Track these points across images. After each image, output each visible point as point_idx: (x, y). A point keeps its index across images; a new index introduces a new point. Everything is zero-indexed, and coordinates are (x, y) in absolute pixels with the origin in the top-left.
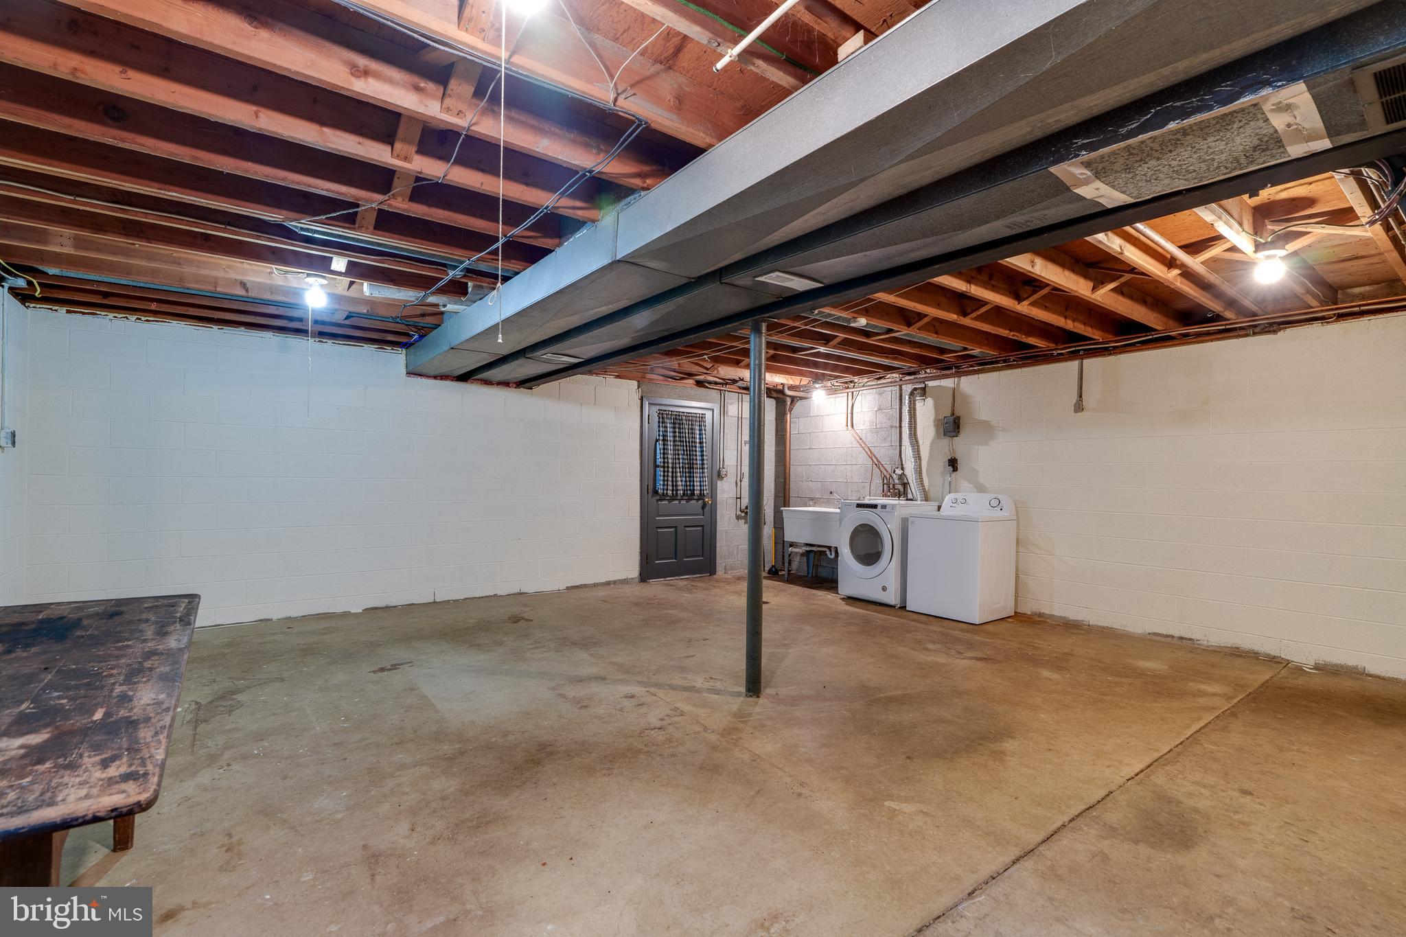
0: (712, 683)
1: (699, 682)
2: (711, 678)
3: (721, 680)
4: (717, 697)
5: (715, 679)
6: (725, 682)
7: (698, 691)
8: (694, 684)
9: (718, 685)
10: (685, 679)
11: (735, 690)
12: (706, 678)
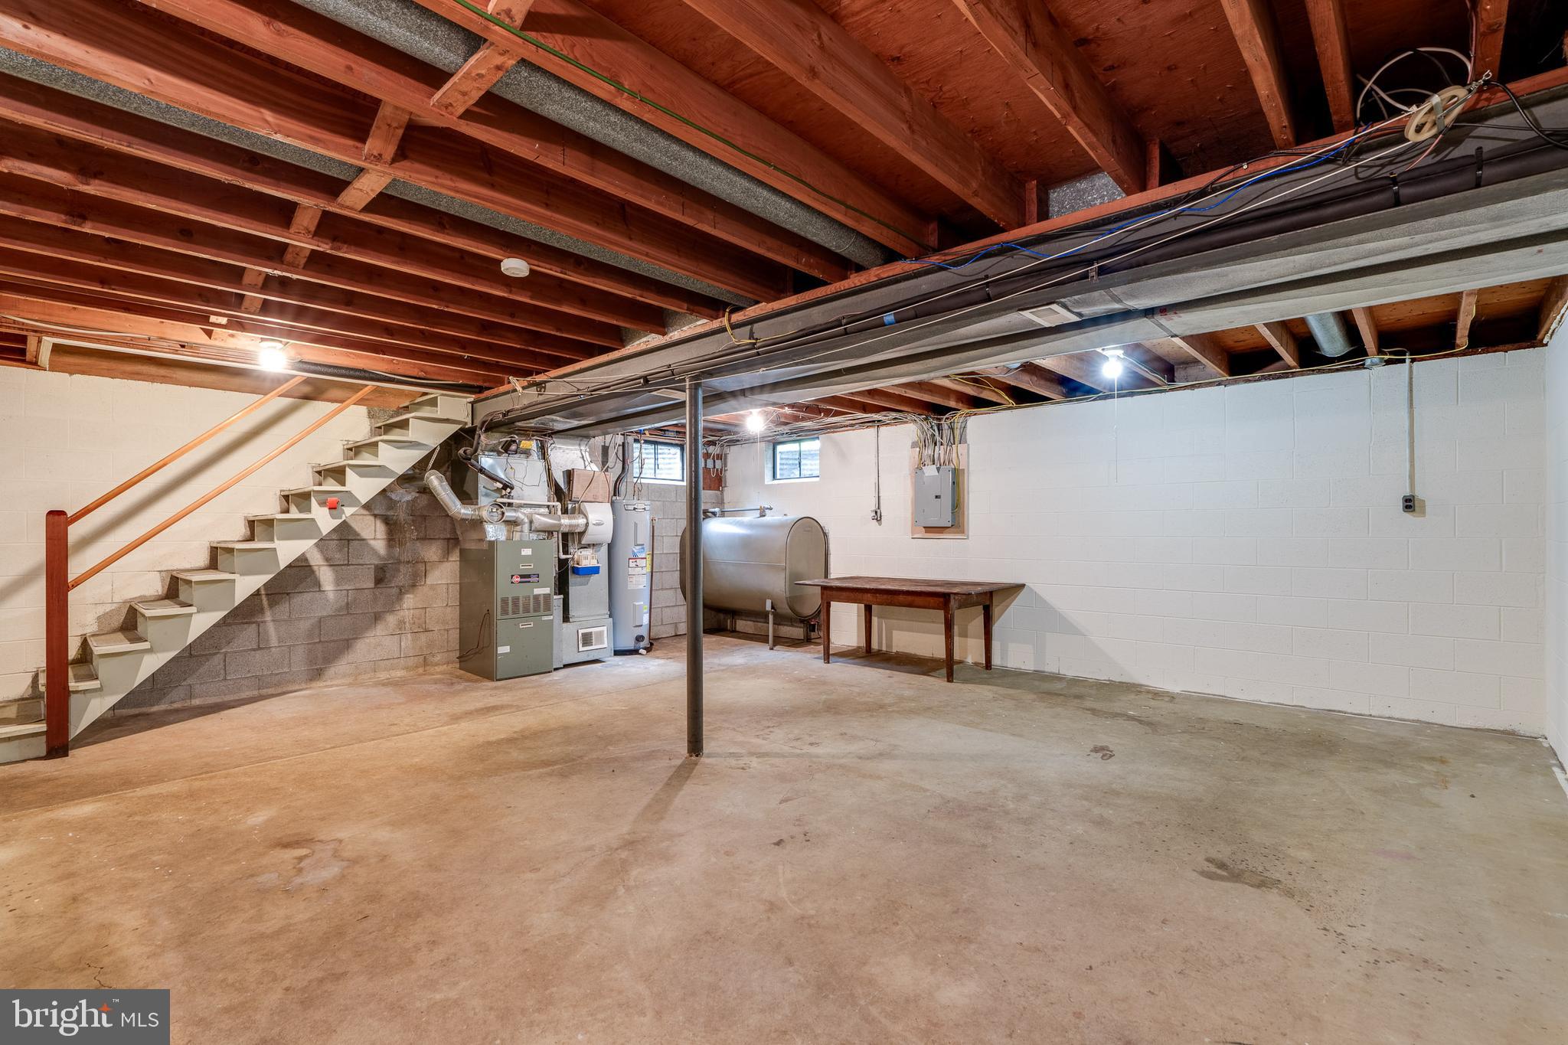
0: (741, 763)
1: (754, 762)
2: (743, 769)
3: (731, 768)
4: (731, 751)
5: (738, 768)
6: (726, 767)
7: (751, 754)
8: (760, 760)
9: (733, 762)
10: (772, 765)
11: (714, 759)
12: (750, 768)
